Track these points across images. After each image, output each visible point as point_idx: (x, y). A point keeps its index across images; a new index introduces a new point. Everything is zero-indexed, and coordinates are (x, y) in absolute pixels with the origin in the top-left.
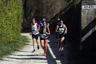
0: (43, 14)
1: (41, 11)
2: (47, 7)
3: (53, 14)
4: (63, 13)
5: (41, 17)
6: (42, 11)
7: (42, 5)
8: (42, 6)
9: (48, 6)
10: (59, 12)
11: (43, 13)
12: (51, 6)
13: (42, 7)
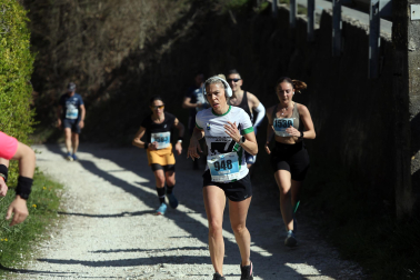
0: (65, 56)
1: (59, 43)
2: (83, 22)
3: (112, 56)
4: (166, 47)
5: (59, 70)
6: (63, 44)
7: (62, 13)
8: (61, 18)
9: (89, 19)
10: (142, 47)
11: (67, 52)
12: (103, 20)
13: (61, 24)
